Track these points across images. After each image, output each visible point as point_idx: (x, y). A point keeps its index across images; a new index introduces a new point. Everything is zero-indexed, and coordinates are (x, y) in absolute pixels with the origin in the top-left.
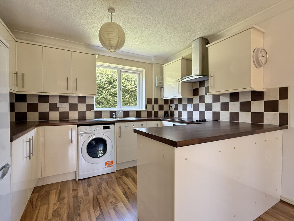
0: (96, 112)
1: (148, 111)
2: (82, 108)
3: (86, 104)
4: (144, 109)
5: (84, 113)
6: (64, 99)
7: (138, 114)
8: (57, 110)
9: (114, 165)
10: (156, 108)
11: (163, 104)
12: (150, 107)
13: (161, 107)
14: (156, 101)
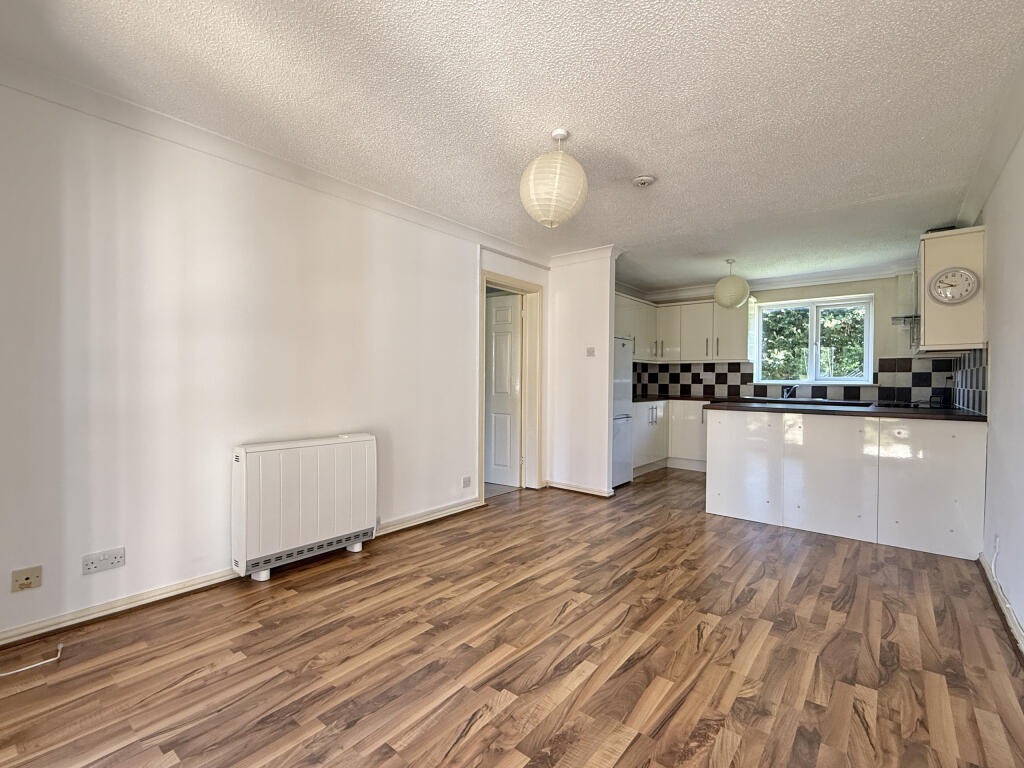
0: (756, 387)
1: (880, 388)
2: (734, 379)
3: (739, 374)
4: (870, 382)
5: (737, 388)
6: (709, 367)
7: (852, 394)
8: (700, 381)
10: (902, 380)
11: (930, 371)
12: (889, 380)
13: (922, 379)
14: (903, 365)
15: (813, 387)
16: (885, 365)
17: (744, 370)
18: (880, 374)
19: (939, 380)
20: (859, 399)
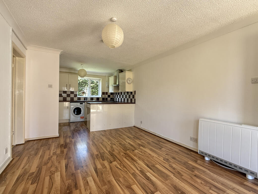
0: (78, 98)
1: (103, 98)
2: (72, 96)
3: (74, 94)
4: (101, 97)
5: (73, 98)
6: (65, 92)
7: (98, 99)
8: (62, 96)
9: (84, 118)
10: (107, 96)
11: (110, 95)
12: (104, 96)
13: (109, 96)
14: (107, 93)
15: (91, 98)
16: (103, 93)
17: (75, 93)
18: (102, 95)
19: (111, 96)
20: (99, 100)
